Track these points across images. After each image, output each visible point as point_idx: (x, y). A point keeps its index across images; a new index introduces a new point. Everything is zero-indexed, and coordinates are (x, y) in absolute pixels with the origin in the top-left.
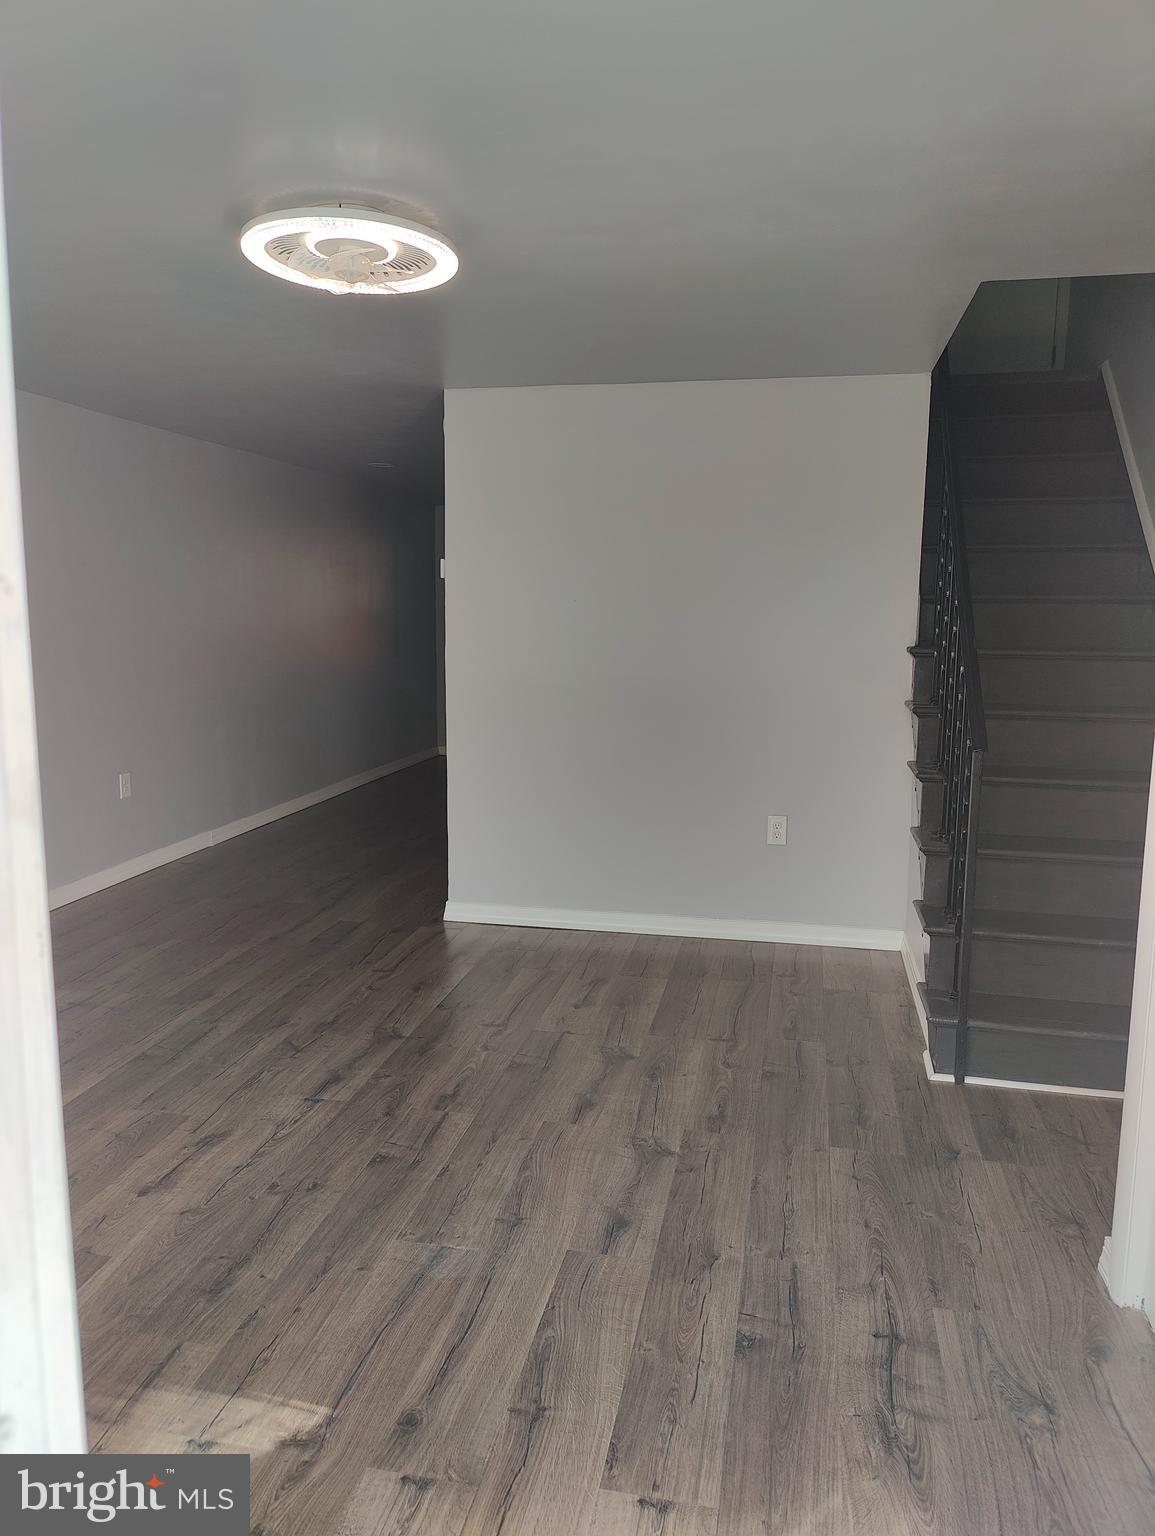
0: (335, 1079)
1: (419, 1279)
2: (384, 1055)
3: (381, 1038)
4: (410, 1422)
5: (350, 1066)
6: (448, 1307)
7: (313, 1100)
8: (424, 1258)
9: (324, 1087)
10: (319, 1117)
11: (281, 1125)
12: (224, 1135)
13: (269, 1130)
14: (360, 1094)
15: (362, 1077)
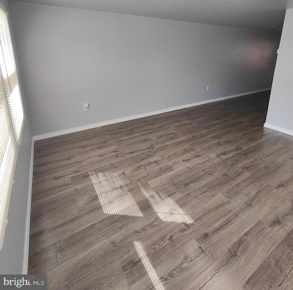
0: (224, 154)
1: (222, 205)
2: (237, 152)
3: (237, 149)
4: (206, 236)
5: (229, 152)
6: (225, 215)
7: (218, 156)
8: (225, 201)
9: (221, 154)
10: (218, 160)
11: (210, 159)
12: (200, 156)
13: (208, 158)
14: (228, 159)
15: (230, 155)
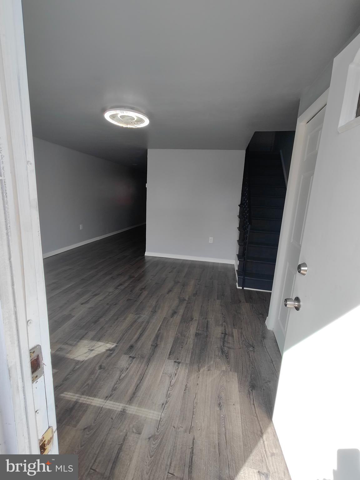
0: (121, 285)
1: (135, 321)
2: (131, 280)
3: (131, 277)
4: (132, 347)
5: (124, 282)
6: (140, 327)
7: (116, 288)
8: (136, 318)
9: (119, 286)
10: (117, 292)
11: (110, 293)
12: (99, 294)
13: (107, 293)
14: (126, 287)
15: (126, 284)
